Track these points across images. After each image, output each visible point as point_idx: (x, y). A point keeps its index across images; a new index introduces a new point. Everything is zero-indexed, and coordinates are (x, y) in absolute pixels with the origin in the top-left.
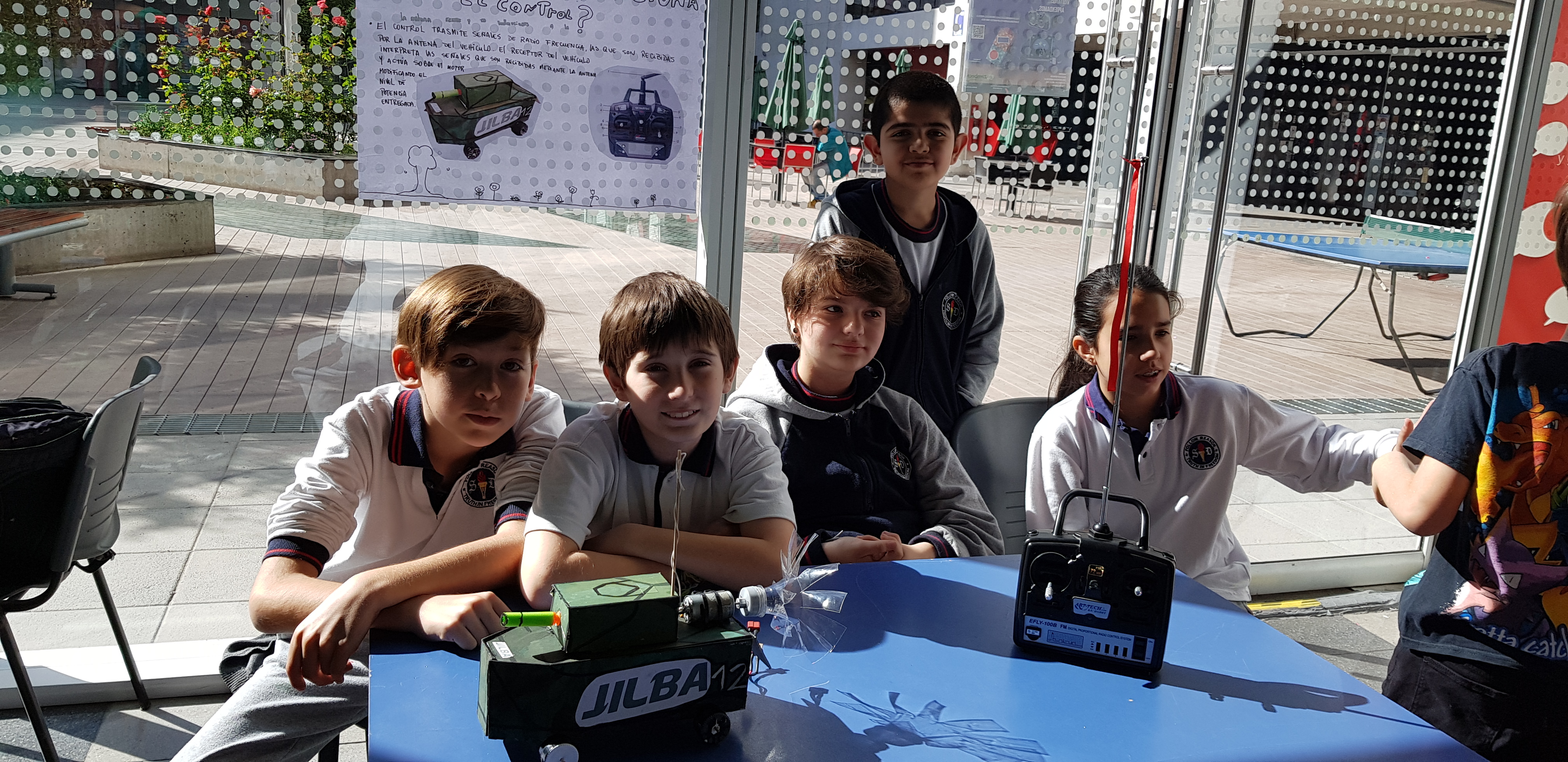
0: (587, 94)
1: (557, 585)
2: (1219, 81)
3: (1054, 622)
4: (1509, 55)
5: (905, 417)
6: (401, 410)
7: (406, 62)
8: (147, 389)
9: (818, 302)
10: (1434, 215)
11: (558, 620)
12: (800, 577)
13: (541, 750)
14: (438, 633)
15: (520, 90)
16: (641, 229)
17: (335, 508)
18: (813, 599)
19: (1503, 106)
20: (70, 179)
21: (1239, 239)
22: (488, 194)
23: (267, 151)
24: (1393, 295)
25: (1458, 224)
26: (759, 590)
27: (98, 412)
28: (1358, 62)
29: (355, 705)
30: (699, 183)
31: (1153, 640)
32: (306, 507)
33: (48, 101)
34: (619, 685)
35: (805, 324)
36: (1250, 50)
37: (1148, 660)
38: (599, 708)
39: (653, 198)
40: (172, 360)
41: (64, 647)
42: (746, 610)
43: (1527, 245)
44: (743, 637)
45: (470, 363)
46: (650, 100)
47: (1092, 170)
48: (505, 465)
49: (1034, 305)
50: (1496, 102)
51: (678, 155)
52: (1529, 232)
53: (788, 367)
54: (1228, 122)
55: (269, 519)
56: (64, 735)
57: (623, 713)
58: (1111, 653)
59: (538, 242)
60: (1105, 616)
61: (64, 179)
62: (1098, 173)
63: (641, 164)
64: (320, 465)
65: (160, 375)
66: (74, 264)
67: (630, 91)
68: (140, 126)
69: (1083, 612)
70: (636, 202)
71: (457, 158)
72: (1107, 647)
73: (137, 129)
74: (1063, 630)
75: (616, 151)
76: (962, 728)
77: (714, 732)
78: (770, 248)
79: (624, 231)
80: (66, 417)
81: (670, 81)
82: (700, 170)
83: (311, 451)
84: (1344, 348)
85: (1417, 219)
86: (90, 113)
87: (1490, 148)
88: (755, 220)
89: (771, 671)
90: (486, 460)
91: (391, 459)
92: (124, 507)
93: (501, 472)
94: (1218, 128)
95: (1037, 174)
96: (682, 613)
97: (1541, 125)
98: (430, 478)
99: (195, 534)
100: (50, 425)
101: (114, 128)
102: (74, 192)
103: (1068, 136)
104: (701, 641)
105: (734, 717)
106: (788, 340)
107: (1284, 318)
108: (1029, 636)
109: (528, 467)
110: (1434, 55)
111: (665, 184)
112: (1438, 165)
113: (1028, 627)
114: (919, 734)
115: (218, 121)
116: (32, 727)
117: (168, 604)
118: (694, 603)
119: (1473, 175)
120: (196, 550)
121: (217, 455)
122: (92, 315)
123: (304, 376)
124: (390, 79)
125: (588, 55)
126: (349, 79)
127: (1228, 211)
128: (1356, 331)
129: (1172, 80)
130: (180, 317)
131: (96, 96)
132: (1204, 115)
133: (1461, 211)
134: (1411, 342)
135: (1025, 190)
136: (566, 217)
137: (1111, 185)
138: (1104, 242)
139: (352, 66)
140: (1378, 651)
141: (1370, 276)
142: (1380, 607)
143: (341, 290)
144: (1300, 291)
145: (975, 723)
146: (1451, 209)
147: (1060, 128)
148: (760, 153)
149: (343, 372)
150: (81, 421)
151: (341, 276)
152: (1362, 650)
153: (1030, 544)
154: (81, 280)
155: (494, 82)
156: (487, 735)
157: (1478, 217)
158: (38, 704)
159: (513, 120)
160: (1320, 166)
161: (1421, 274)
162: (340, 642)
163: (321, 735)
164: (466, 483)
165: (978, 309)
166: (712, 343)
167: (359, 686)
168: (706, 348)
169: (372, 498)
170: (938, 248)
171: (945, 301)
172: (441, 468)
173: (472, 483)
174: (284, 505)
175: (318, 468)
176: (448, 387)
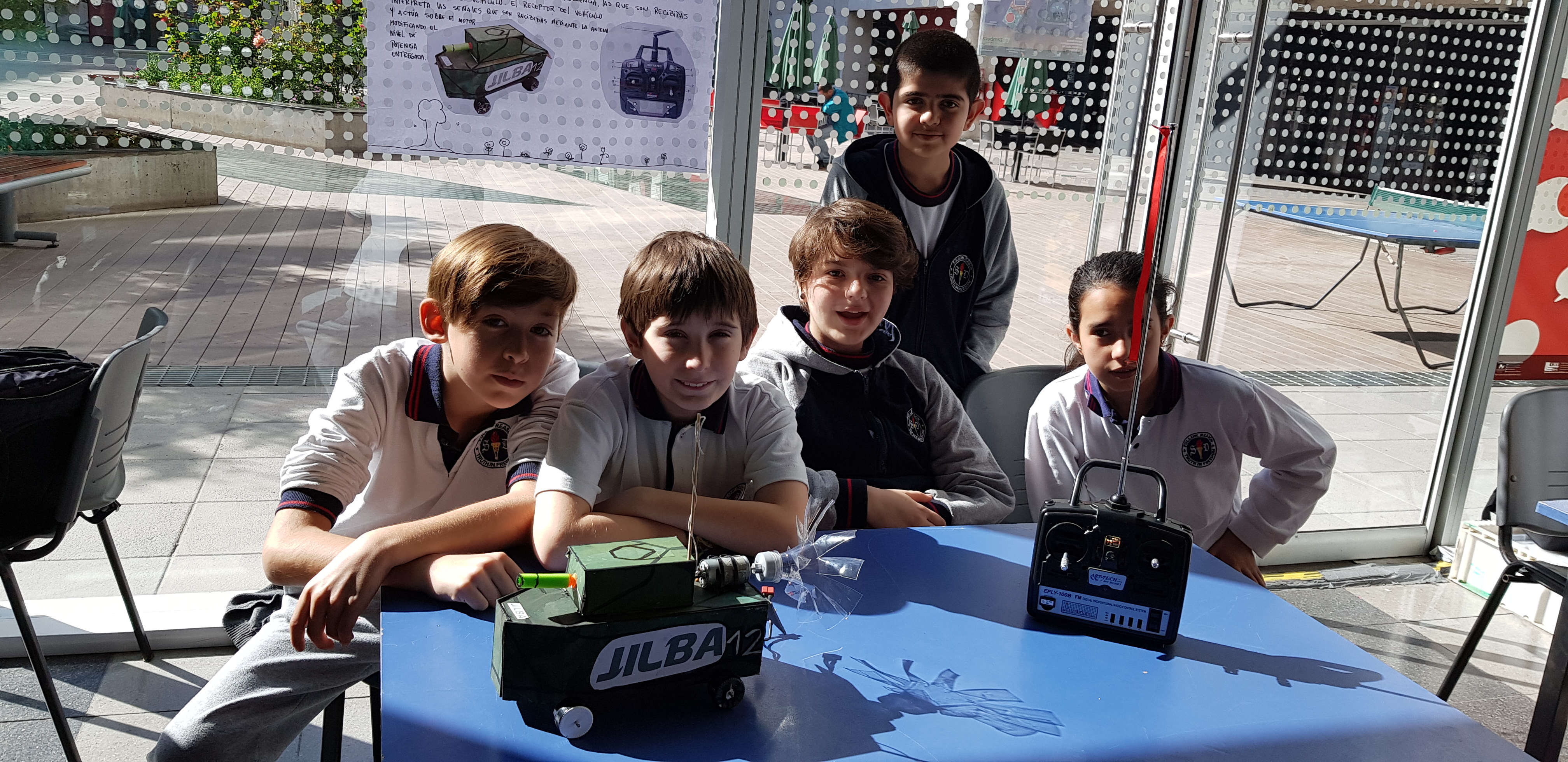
0: (599, 51)
1: (573, 547)
2: (1237, 49)
3: (1068, 592)
4: (1529, 28)
5: (922, 378)
6: (420, 364)
7: (417, 15)
8: (153, 340)
9: (820, 267)
11: (574, 582)
12: (816, 543)
13: (555, 712)
14: (449, 594)
15: (531, 45)
16: (643, 187)
17: (349, 460)
18: (829, 566)
19: (1521, 79)
20: (72, 127)
21: (1251, 210)
22: (498, 149)
23: (272, 102)
24: (1399, 268)
25: (1472, 198)
27: (103, 363)
28: (1377, 32)
29: (362, 662)
30: (710, 141)
31: (1168, 613)
32: (321, 459)
33: (55, 48)
34: (635, 648)
35: (810, 287)
36: (1269, 18)
37: (1163, 632)
38: (614, 672)
39: (664, 157)
40: (177, 310)
41: (67, 597)
42: (762, 576)
43: (1540, 221)
44: (758, 603)
45: (501, 323)
46: (662, 57)
47: (1105, 136)
48: (518, 426)
49: (1038, 271)
50: (1514, 76)
51: (690, 114)
52: (1543, 208)
53: (803, 325)
54: (1245, 91)
55: (282, 470)
56: (67, 684)
57: (638, 677)
58: (1125, 625)
59: (541, 198)
60: (1121, 588)
61: (66, 126)
62: (1112, 139)
63: (652, 122)
64: (334, 417)
65: (166, 325)
66: (76, 213)
67: (642, 47)
68: (143, 74)
69: (1099, 583)
70: (647, 161)
71: (466, 112)
72: (1122, 618)
73: (140, 77)
74: (1077, 601)
75: (628, 109)
76: (977, 697)
77: (728, 697)
78: (774, 210)
79: (627, 190)
80: (73, 367)
81: (683, 38)
82: (711, 129)
83: (324, 405)
84: (1349, 320)
85: (1420, 191)
86: (97, 60)
87: (1507, 121)
88: (767, 181)
89: (784, 636)
90: (502, 421)
91: (407, 414)
92: (129, 457)
93: (513, 434)
94: (1234, 96)
95: (1049, 140)
96: (698, 577)
97: (1559, 100)
98: (444, 435)
99: (198, 486)
100: (57, 375)
101: (119, 76)
102: (80, 140)
103: (1083, 101)
104: (716, 606)
105: (748, 682)
106: (799, 303)
107: (1288, 289)
108: (1043, 606)
109: (539, 428)
110: (1454, 26)
111: (676, 142)
112: (1443, 137)
113: (1043, 597)
114: (933, 703)
115: (226, 70)
116: (36, 676)
117: (171, 556)
118: (709, 567)
119: (1489, 148)
120: (199, 502)
121: (220, 407)
122: (97, 264)
123: (308, 329)
124: (400, 31)
125: (600, 10)
126: (356, 30)
127: (1241, 181)
128: (1361, 304)
129: (1190, 47)
130: (185, 268)
131: (104, 43)
132: (1220, 82)
133: (1475, 185)
134: (1416, 316)
135: (1031, 155)
136: (570, 174)
137: (1125, 152)
138: (1116, 210)
139: (359, 17)
140: (1386, 626)
141: (1376, 248)
142: (1383, 580)
143: (345, 243)
144: (1304, 262)
145: (989, 693)
146: (1465, 183)
147: (1075, 93)
148: (772, 113)
149: (345, 326)
150: (88, 371)
151: (344, 229)
152: (1363, 623)
153: (1046, 514)
154: (84, 229)
155: (505, 36)
156: (501, 696)
157: (1492, 192)
158: (42, 654)
159: (524, 75)
160: (1333, 137)
161: (1428, 247)
162: (350, 599)
163: (327, 692)
164: (480, 442)
165: (988, 272)
166: (735, 316)
167: (369, 643)
168: (728, 320)
169: (384, 454)
170: (948, 211)
171: (953, 265)
172: (455, 426)
173: (485, 443)
174: (296, 457)
175: (332, 419)
176: (476, 346)
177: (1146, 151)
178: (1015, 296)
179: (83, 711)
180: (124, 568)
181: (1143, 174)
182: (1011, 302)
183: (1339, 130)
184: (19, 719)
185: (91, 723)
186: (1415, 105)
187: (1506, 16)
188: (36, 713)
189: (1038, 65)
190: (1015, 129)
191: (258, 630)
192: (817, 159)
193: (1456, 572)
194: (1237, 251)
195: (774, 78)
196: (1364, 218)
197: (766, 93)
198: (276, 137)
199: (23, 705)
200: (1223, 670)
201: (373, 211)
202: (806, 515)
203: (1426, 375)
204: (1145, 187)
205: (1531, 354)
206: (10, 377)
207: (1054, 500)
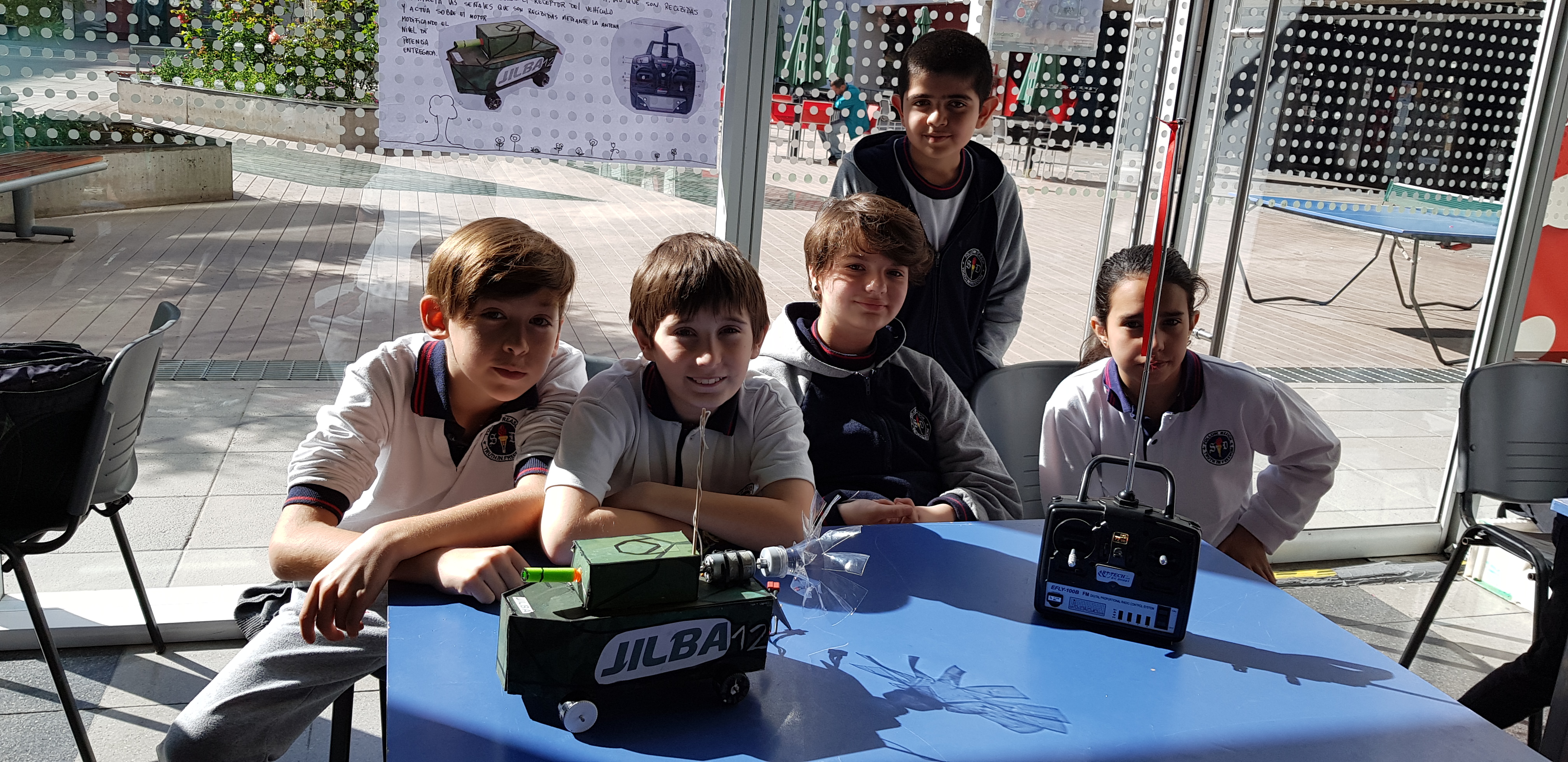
0: (609, 46)
1: (578, 542)
2: (1249, 44)
3: (1076, 589)
4: (1545, 22)
5: (927, 379)
6: (425, 360)
7: (428, 11)
8: (166, 334)
9: (840, 261)
10: (1463, 184)
11: (578, 576)
12: (822, 538)
13: (560, 707)
14: (456, 586)
15: (542, 41)
16: (656, 183)
17: (356, 457)
18: (835, 561)
19: (1537, 74)
20: (89, 123)
21: (1264, 206)
22: (509, 145)
23: (285, 98)
24: (1415, 264)
25: (1487, 194)
26: (780, 551)
27: (117, 357)
28: (1391, 27)
29: (371, 655)
30: (720, 137)
31: (1177, 610)
32: (328, 455)
33: (69, 44)
34: (639, 643)
35: (827, 282)
36: (1282, 13)
37: (1171, 629)
38: (618, 666)
39: (674, 152)
40: (190, 305)
41: (80, 590)
42: (767, 571)
43: (1556, 216)
44: (763, 598)
45: (499, 316)
46: (673, 53)
47: (1117, 131)
48: (526, 419)
49: (1050, 267)
50: (1529, 70)
51: (700, 109)
52: (1559, 203)
53: (808, 325)
54: (1257, 86)
55: (290, 466)
56: (79, 677)
57: (642, 671)
58: (1133, 622)
59: (553, 194)
60: (1129, 585)
61: (83, 122)
62: (1124, 135)
63: (662, 118)
64: (342, 414)
65: (179, 320)
66: (92, 208)
67: (653, 43)
68: (159, 71)
69: (1106, 580)
70: (657, 156)
71: (477, 108)
72: (1130, 615)
73: (157, 73)
74: (1085, 597)
75: (638, 104)
76: (983, 693)
77: (733, 693)
78: (786, 205)
79: (640, 185)
80: (86, 361)
81: (693, 34)
82: (721, 124)
83: (333, 401)
84: (1364, 317)
85: (1435, 186)
86: (112, 56)
87: (1522, 117)
88: (777, 176)
89: (790, 631)
90: (508, 414)
91: (413, 410)
92: (141, 451)
93: (522, 427)
94: (1247, 91)
95: (1060, 135)
96: (703, 572)
98: (451, 431)
99: (211, 480)
100: (70, 369)
101: (134, 72)
102: (95, 135)
103: (1094, 96)
104: (720, 600)
105: (753, 677)
106: (809, 299)
107: (1303, 285)
108: (1051, 602)
109: (548, 422)
111: (686, 138)
112: (1458, 133)
113: (1050, 594)
114: (939, 699)
115: (240, 67)
116: (48, 668)
117: (183, 549)
118: (715, 562)
119: (1504, 144)
120: (212, 496)
121: (233, 401)
122: (111, 259)
123: (320, 324)
124: (412, 27)
125: (612, 6)
126: (370, 26)
127: (1253, 177)
128: (1375, 299)
129: (1201, 42)
130: (198, 263)
131: (118, 39)
132: (1232, 77)
133: (1490, 180)
134: (1431, 312)
135: (1044, 150)
136: (583, 169)
137: (1136, 147)
138: (1127, 205)
139: (373, 13)
140: (1400, 624)
141: (1392, 243)
142: (1398, 578)
143: (359, 238)
144: (1318, 258)
145: (996, 690)
146: (1480, 178)
147: (1087, 88)
148: (782, 109)
149: (358, 321)
150: (100, 365)
151: (358, 224)
152: (1378, 621)
153: (1054, 510)
154: (100, 224)
155: (516, 32)
156: (505, 690)
157: (1507, 187)
158: (55, 646)
159: (534, 71)
160: (1346, 132)
161: (1444, 243)
162: (358, 593)
163: (335, 685)
164: (487, 436)
165: (1000, 268)
166: (744, 311)
167: (377, 636)
168: (737, 315)
169: (392, 449)
170: (960, 205)
171: (965, 259)
172: (462, 421)
173: (492, 437)
174: (305, 453)
175: (339, 416)
176: (477, 339)
177: (1158, 146)
178: (1027, 292)
179: (95, 703)
180: (136, 561)
181: (1155, 169)
182: (1023, 298)
183: (1354, 125)
184: (32, 710)
185: (103, 715)
186: (1429, 101)
187: (1522, 10)
188: (48, 705)
189: (1049, 60)
190: (1025, 125)
191: (268, 623)
192: (829, 155)
193: (1471, 570)
194: (1251, 246)
195: (784, 74)
196: (1379, 214)
197: (776, 89)
198: (291, 133)
199: (37, 696)
200: (1232, 667)
201: (386, 206)
202: (811, 510)
203: (1442, 372)
204: (1157, 183)
205: (1547, 350)
206: (24, 370)
207: (1062, 496)
